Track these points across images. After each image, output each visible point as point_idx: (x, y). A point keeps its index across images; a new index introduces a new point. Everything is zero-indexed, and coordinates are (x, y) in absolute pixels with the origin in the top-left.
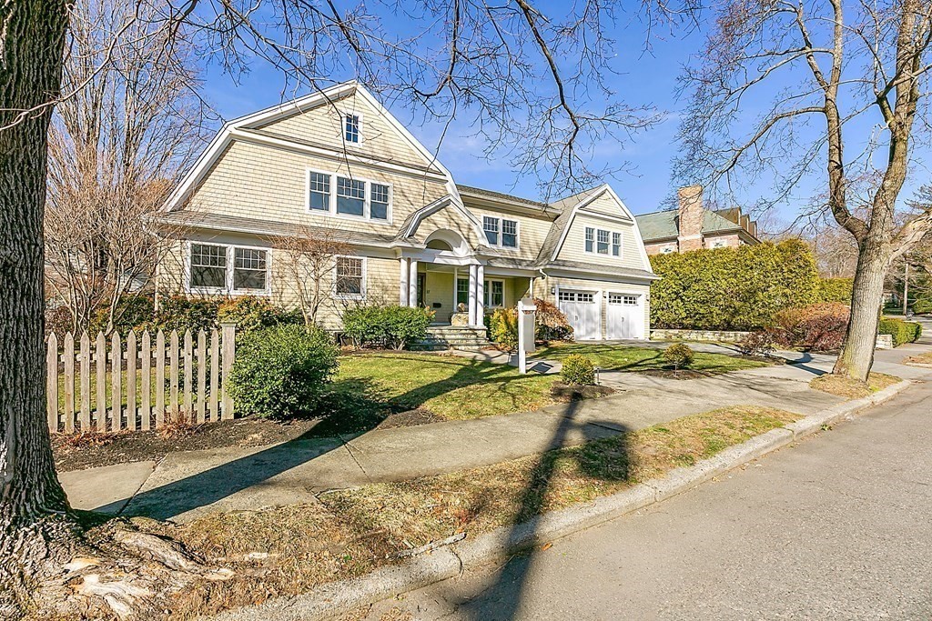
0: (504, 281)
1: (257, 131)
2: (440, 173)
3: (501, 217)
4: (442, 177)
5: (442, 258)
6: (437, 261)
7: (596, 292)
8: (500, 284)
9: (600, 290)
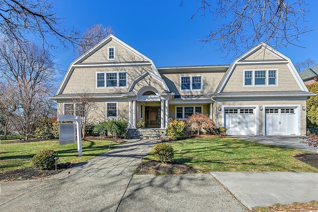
0: (202, 106)
1: (80, 64)
2: (148, 62)
3: (191, 76)
4: (149, 63)
5: (150, 99)
6: (147, 100)
7: (255, 108)
8: (200, 108)
9: (257, 106)
